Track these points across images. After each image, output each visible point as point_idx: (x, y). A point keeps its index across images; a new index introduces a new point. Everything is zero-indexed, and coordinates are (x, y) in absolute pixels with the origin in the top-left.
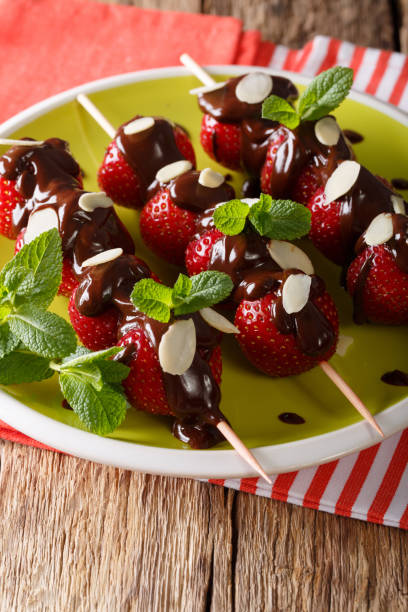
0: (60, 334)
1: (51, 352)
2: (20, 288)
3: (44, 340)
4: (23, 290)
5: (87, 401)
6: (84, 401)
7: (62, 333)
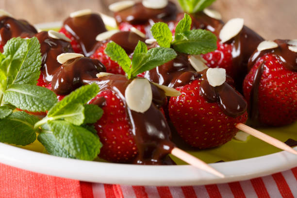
0: (45, 96)
1: (38, 107)
2: (17, 54)
3: (32, 100)
4: (19, 55)
5: (71, 135)
6: (69, 135)
7: (46, 95)
